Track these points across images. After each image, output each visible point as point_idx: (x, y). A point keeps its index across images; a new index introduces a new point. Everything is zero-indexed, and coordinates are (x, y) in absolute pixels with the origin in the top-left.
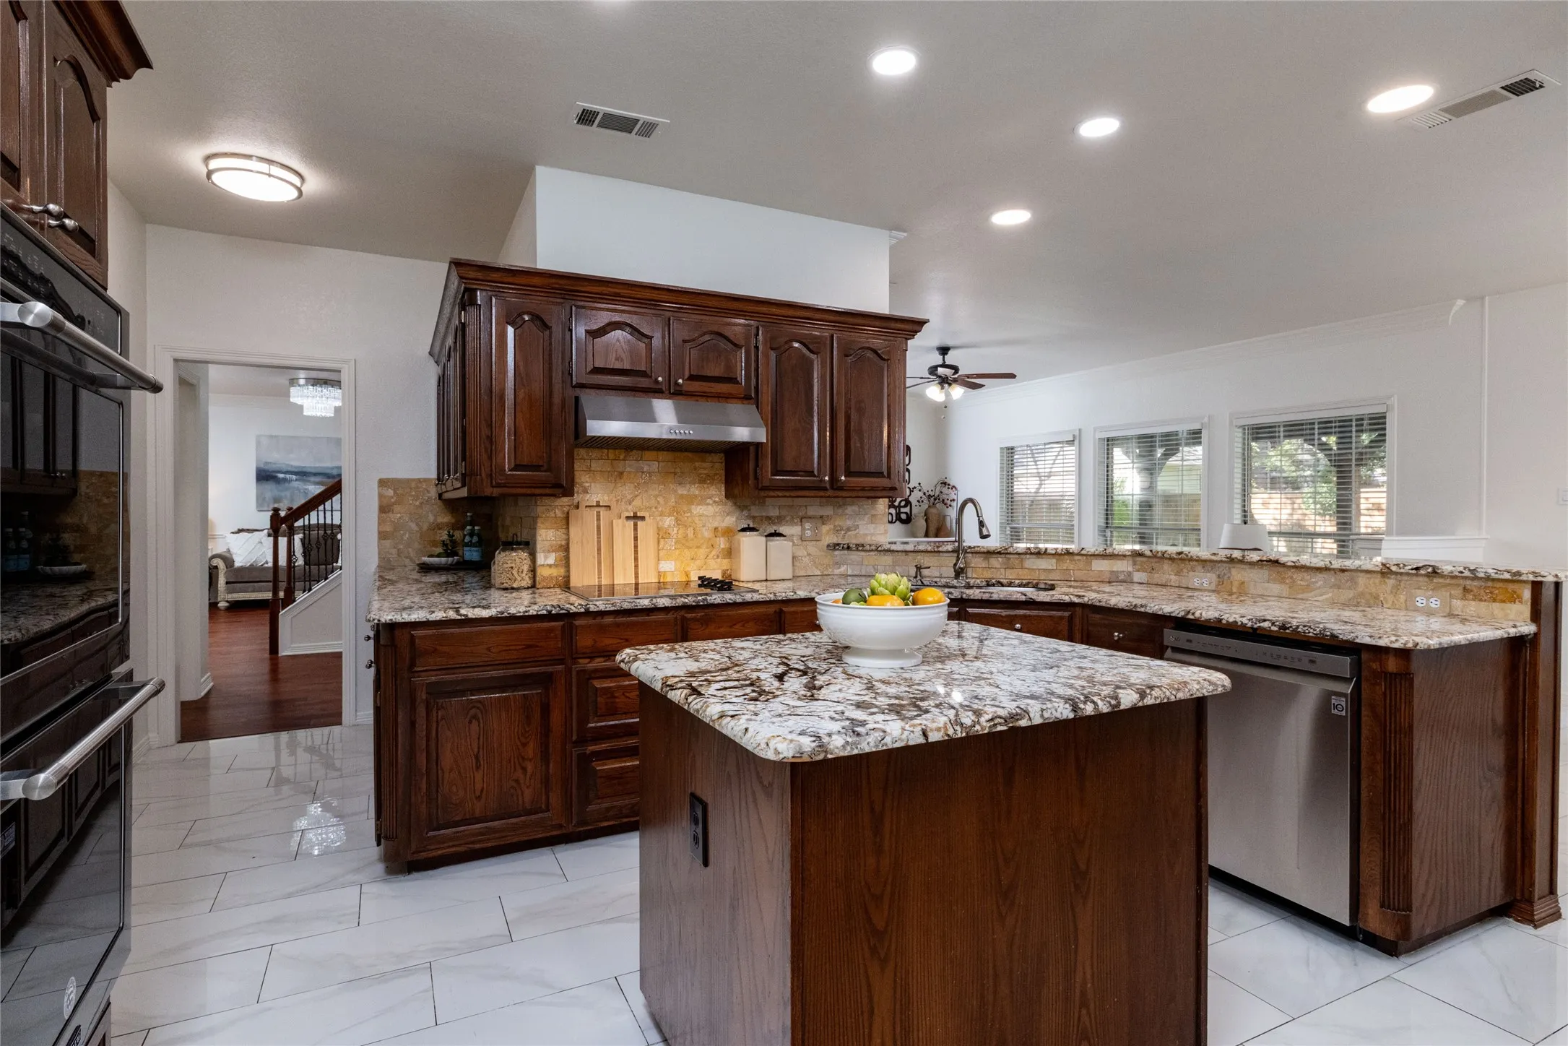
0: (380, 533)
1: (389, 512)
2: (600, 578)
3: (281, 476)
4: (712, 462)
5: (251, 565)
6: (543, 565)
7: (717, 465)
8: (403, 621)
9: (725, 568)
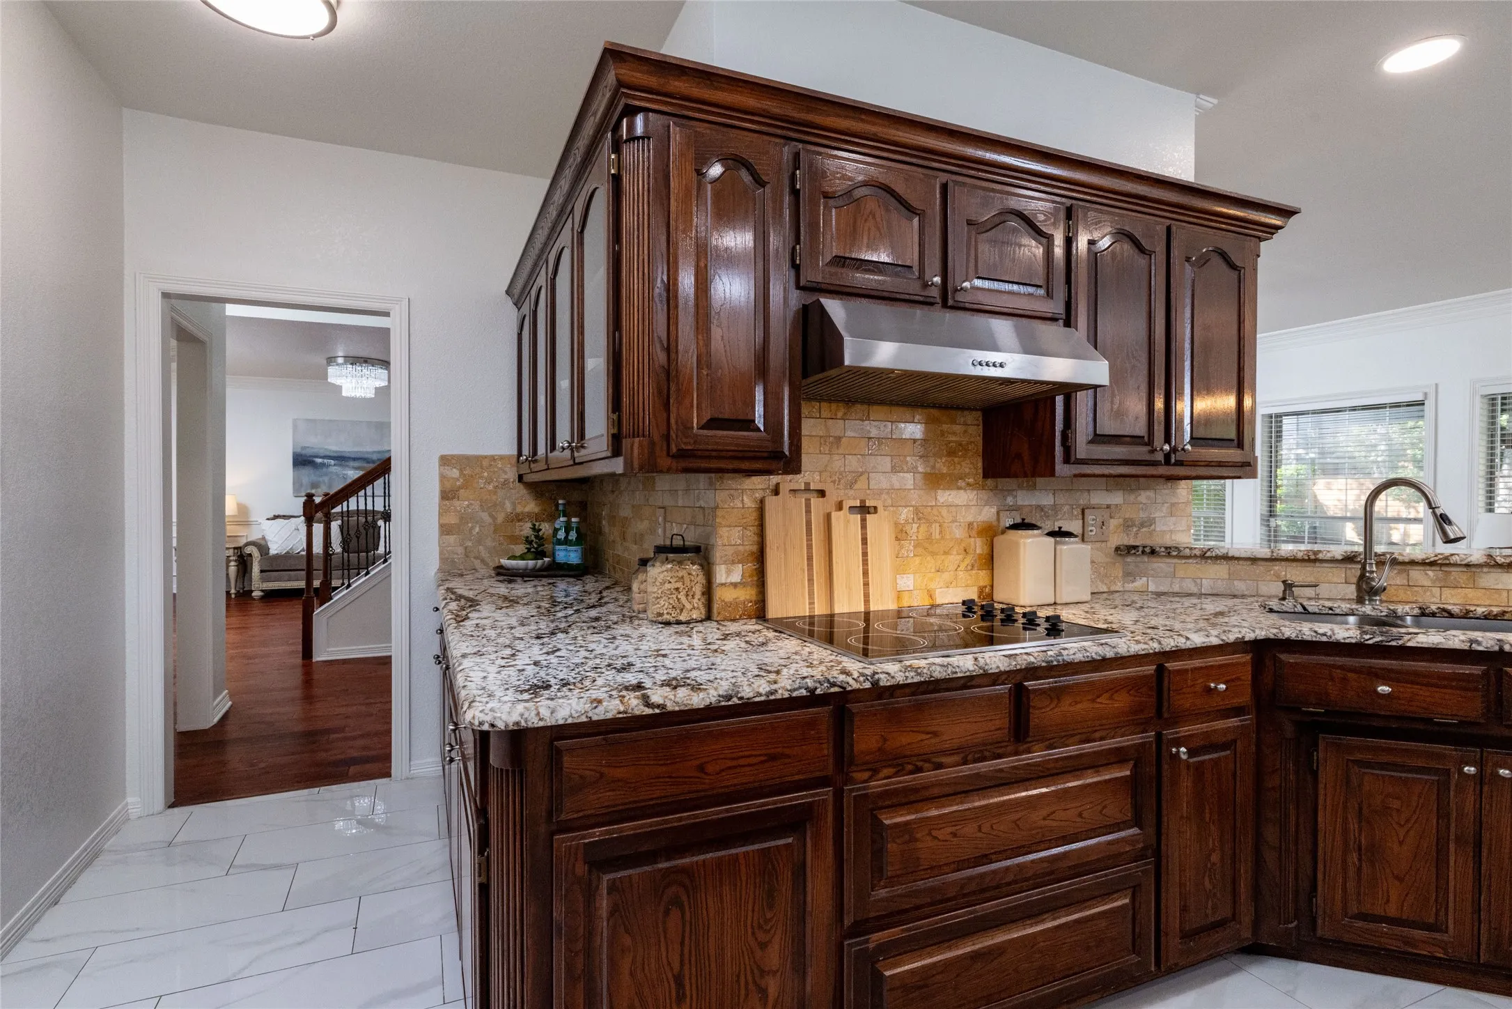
0: (441, 526)
1: (452, 499)
2: (811, 603)
3: (319, 460)
4: (966, 424)
5: (288, 552)
6: (722, 584)
7: (972, 430)
8: (541, 724)
9: (982, 584)
